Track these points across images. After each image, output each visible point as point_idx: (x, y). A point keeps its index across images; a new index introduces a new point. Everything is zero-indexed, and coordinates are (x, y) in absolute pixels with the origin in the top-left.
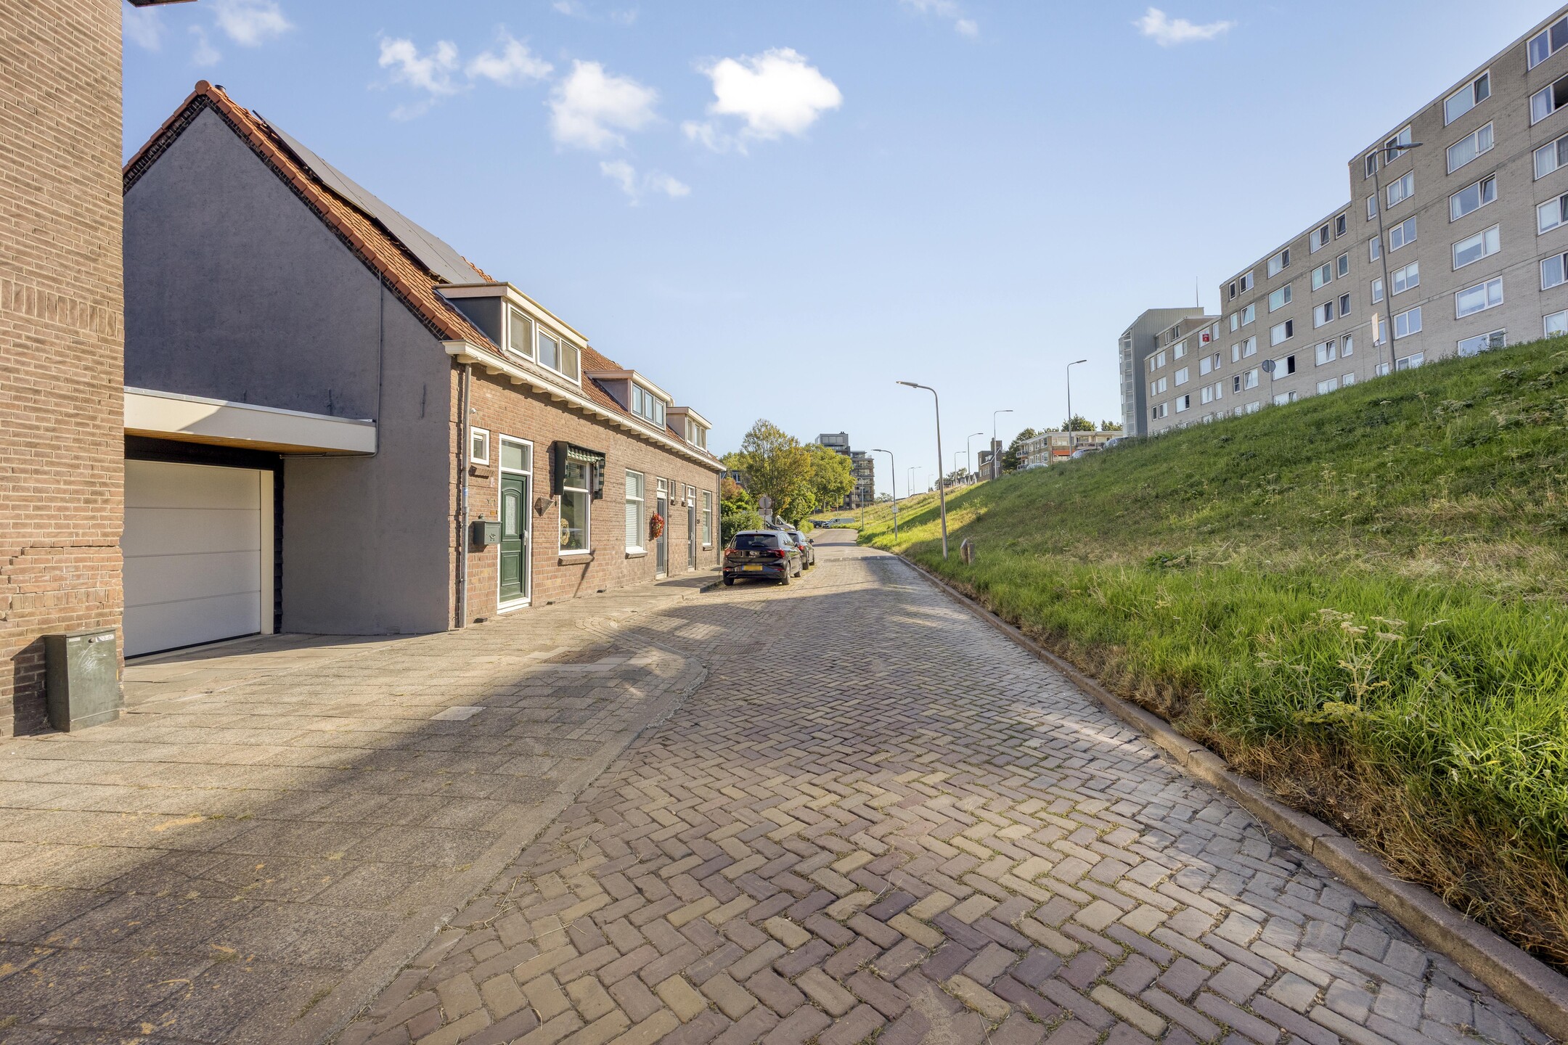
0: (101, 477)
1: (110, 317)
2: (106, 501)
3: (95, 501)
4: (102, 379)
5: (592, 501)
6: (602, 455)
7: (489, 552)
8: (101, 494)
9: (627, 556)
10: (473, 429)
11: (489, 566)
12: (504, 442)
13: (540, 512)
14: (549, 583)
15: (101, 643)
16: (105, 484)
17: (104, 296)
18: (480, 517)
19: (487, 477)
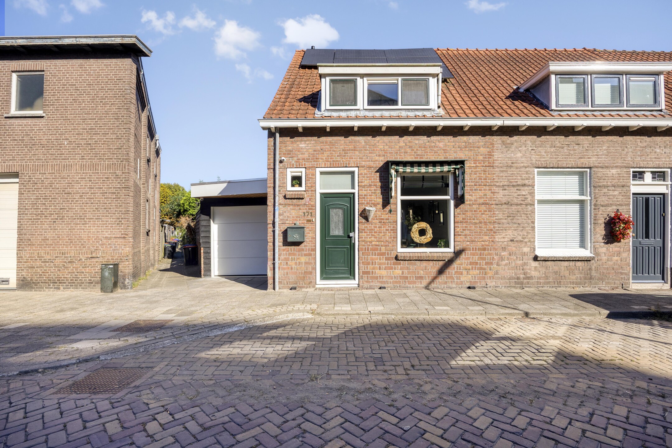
0: (121, 216)
1: (125, 165)
2: (122, 224)
3: (119, 224)
4: (122, 185)
5: (456, 206)
6: (462, 162)
7: (305, 246)
8: (121, 221)
9: (536, 258)
10: (289, 170)
11: (305, 255)
12: (322, 173)
13: (366, 218)
14: (384, 272)
15: (110, 268)
16: (122, 218)
17: (123, 159)
18: (295, 224)
19: (302, 199)
